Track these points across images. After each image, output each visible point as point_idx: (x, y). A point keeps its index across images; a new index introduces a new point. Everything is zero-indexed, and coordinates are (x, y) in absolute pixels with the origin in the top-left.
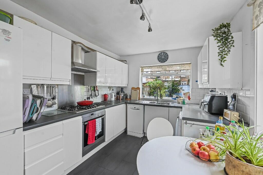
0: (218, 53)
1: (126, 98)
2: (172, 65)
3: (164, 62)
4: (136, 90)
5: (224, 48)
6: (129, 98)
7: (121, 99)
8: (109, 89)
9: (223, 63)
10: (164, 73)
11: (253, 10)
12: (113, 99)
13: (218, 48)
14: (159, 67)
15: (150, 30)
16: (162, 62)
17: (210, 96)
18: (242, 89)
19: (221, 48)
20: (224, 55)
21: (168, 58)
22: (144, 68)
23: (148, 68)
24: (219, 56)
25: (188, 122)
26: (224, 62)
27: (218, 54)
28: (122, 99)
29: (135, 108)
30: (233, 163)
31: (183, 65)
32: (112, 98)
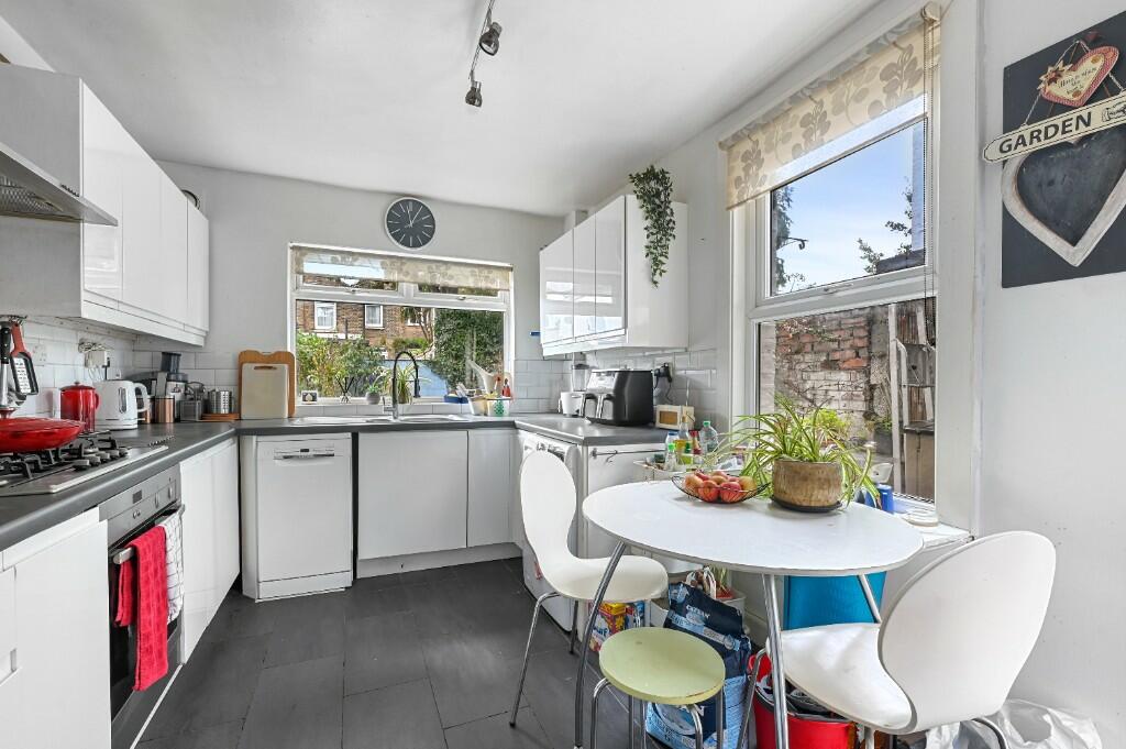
0: (647, 247)
1: (208, 408)
2: (446, 263)
3: (416, 245)
4: (270, 368)
5: (659, 236)
6: (224, 410)
7: (169, 418)
8: (80, 358)
9: (657, 278)
10: (408, 294)
11: (729, 162)
12: (130, 419)
13: (646, 233)
14: (392, 263)
15: (474, 97)
16: (405, 243)
17: (616, 374)
18: (686, 350)
19: (652, 234)
20: (661, 255)
21: (432, 232)
22: (310, 256)
23: (334, 261)
24: (647, 255)
25: (600, 449)
26: (661, 274)
27: (645, 251)
28: (177, 420)
29: (307, 450)
30: (803, 472)
31: (486, 271)
32: (124, 409)
